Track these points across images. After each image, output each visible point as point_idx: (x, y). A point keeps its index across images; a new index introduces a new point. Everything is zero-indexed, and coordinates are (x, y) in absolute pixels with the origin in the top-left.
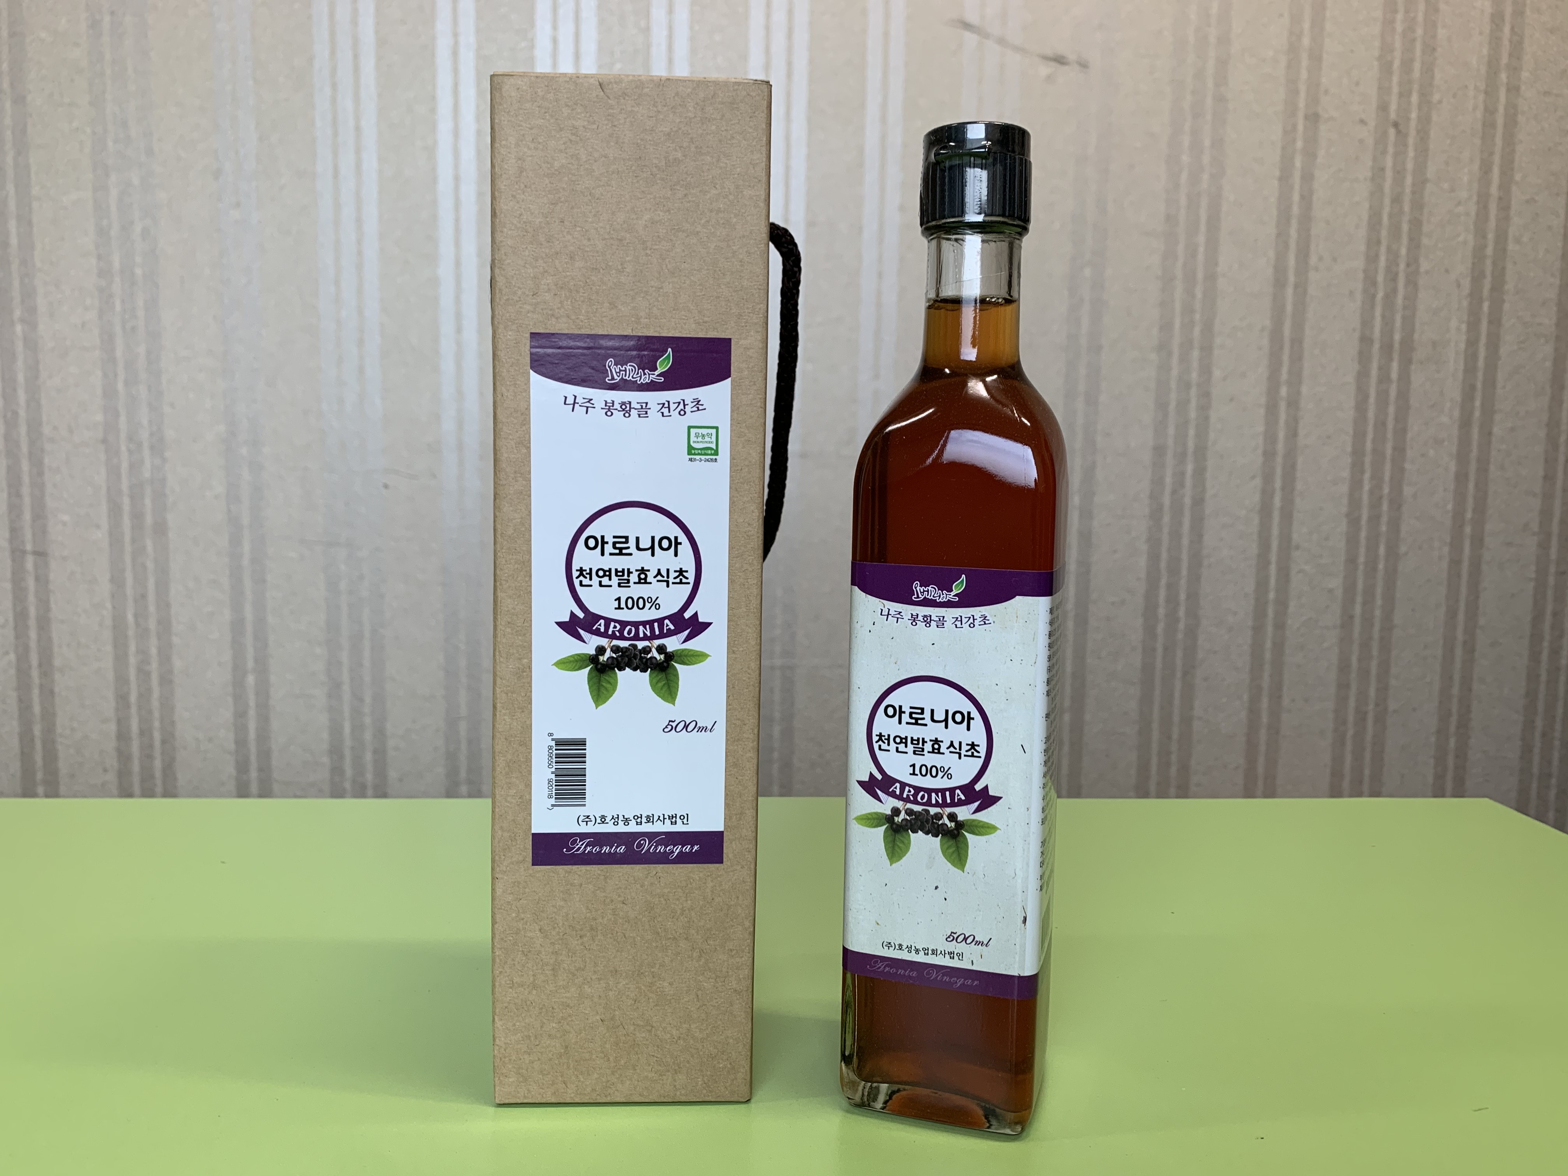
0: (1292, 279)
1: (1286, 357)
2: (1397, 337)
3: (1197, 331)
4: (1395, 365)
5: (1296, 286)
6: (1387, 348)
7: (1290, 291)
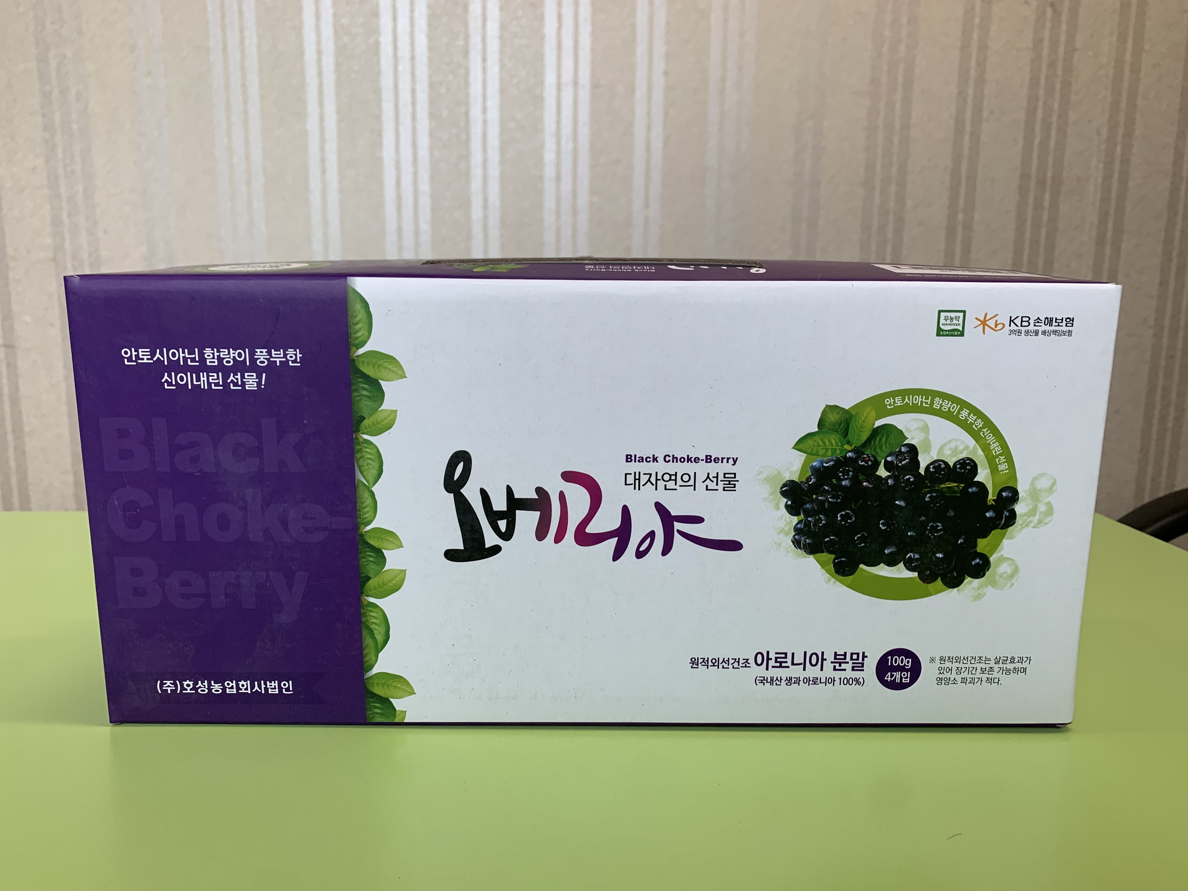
0: (968, 128)
1: (962, 191)
2: (1049, 174)
3: (894, 171)
4: (1047, 196)
5: (972, 134)
6: (1041, 183)
7: (967, 138)
